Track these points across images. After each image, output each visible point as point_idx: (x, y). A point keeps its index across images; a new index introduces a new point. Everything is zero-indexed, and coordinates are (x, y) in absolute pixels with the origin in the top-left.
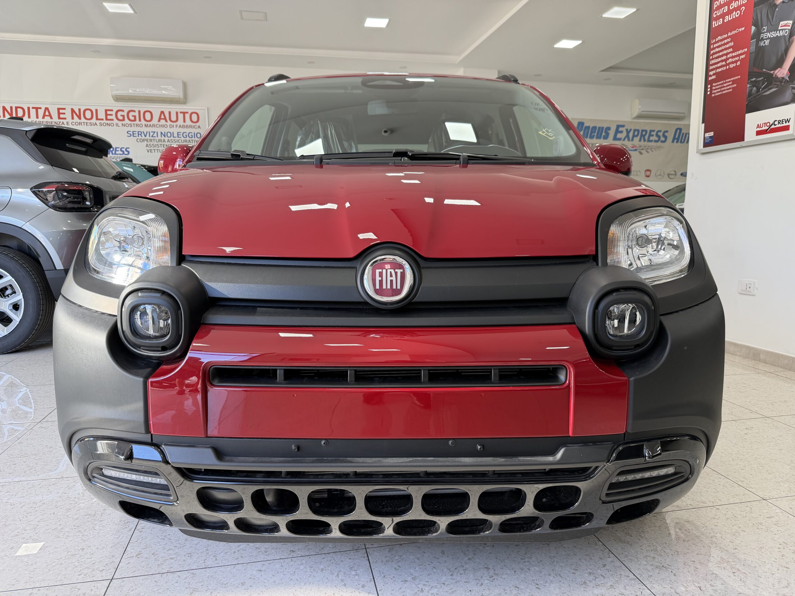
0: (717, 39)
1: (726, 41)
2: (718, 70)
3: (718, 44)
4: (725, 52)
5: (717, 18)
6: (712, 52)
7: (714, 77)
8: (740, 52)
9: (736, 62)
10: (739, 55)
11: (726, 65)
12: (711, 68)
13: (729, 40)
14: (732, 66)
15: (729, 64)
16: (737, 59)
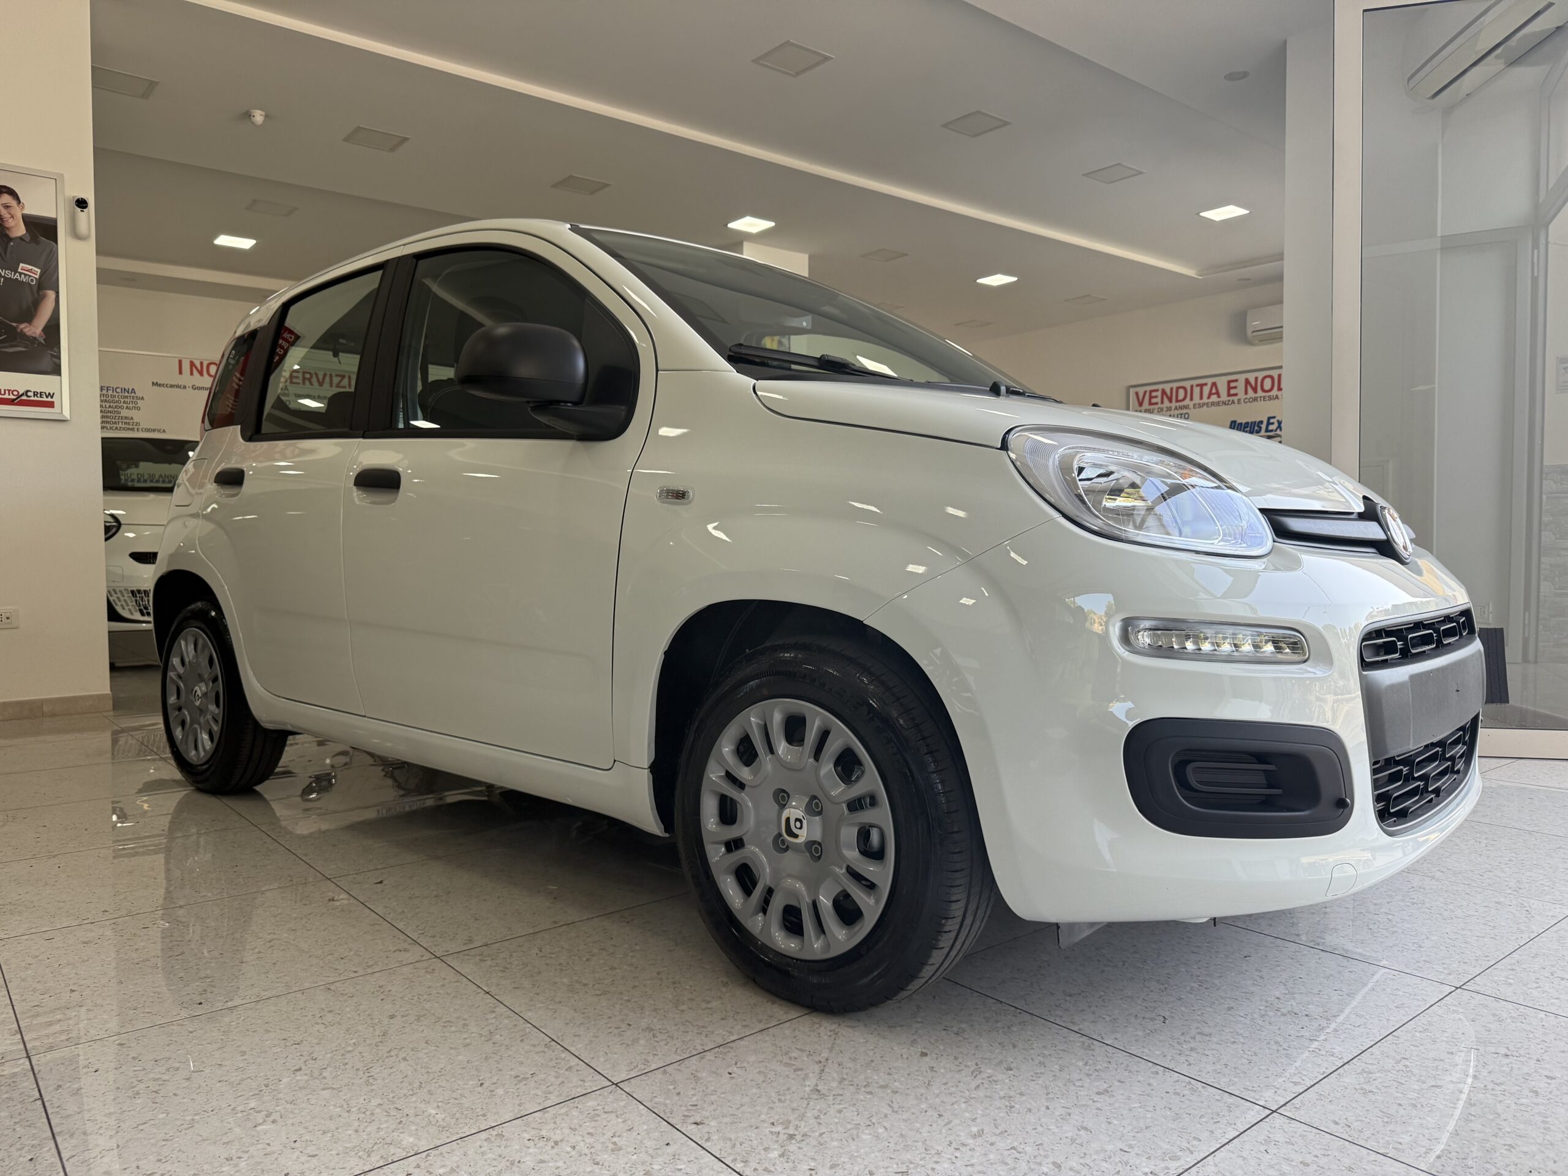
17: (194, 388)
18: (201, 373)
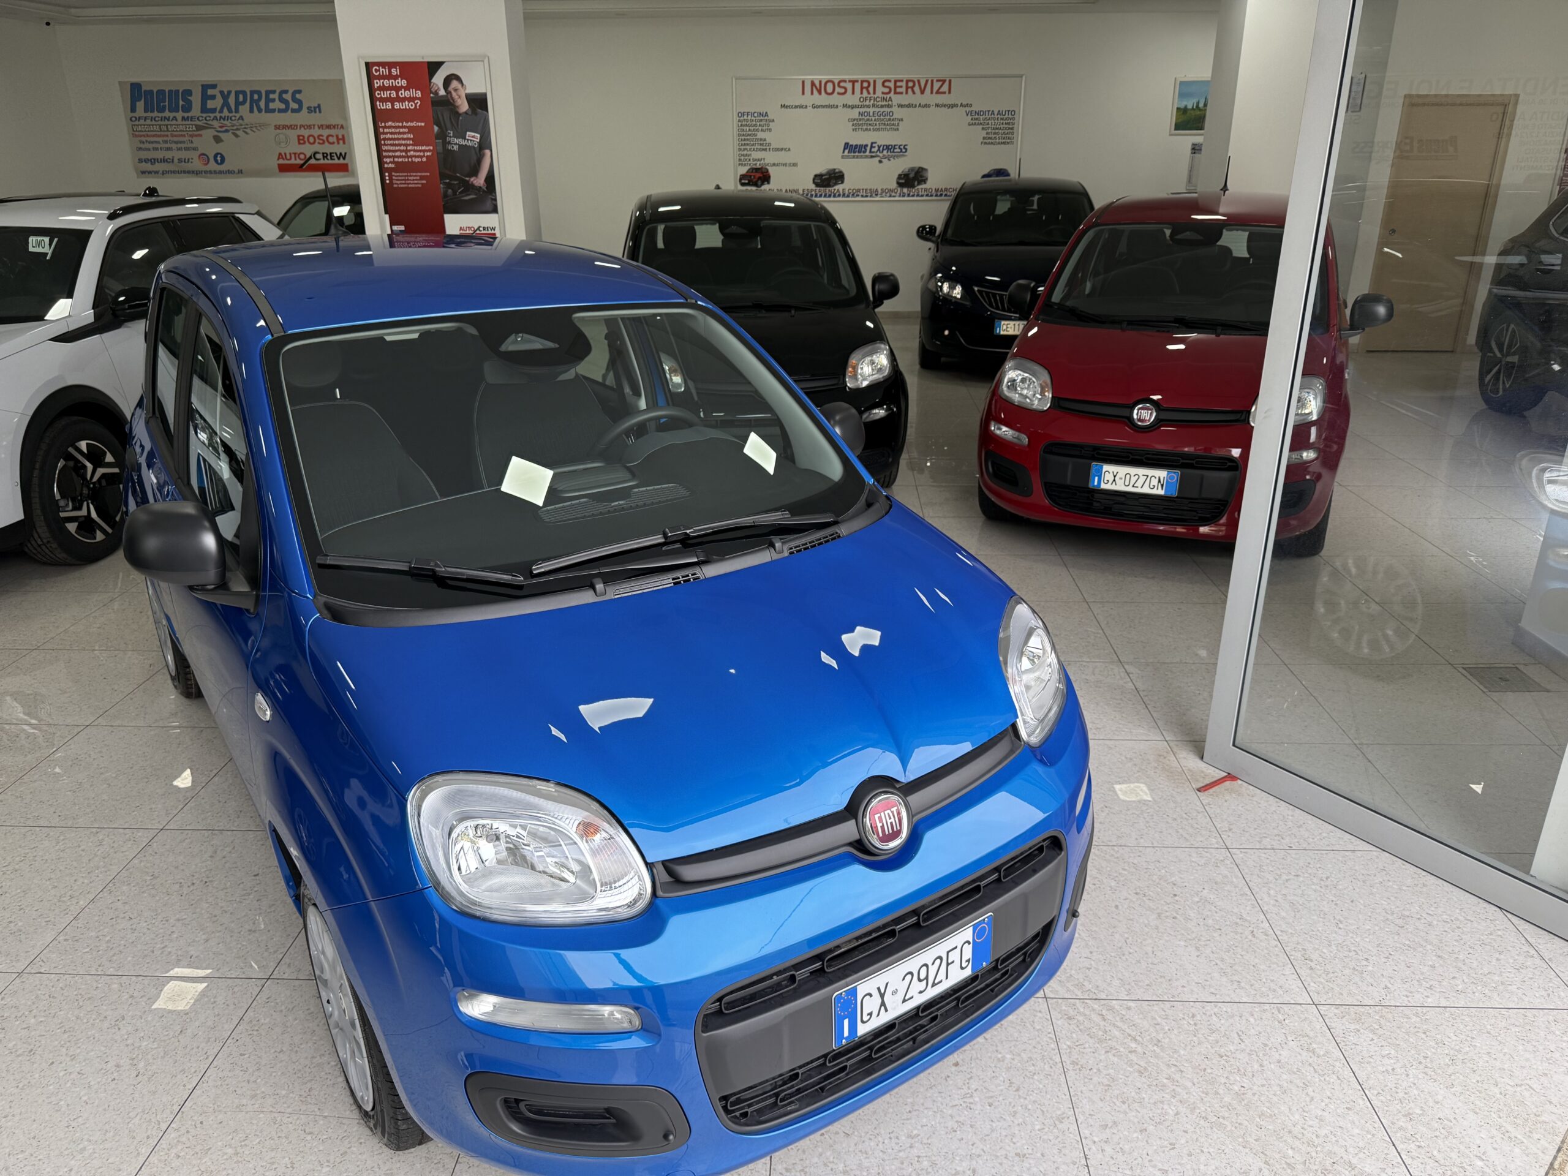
0: (387, 124)
1: (402, 130)
2: (396, 159)
3: (390, 130)
4: (403, 142)
5: (382, 100)
6: (382, 136)
7: (392, 166)
8: (424, 148)
9: (421, 157)
10: (424, 151)
11: (408, 157)
12: (384, 154)
13: (406, 130)
14: (416, 160)
15: (411, 157)
16: (422, 154)
17: (814, 107)
18: (820, 93)
